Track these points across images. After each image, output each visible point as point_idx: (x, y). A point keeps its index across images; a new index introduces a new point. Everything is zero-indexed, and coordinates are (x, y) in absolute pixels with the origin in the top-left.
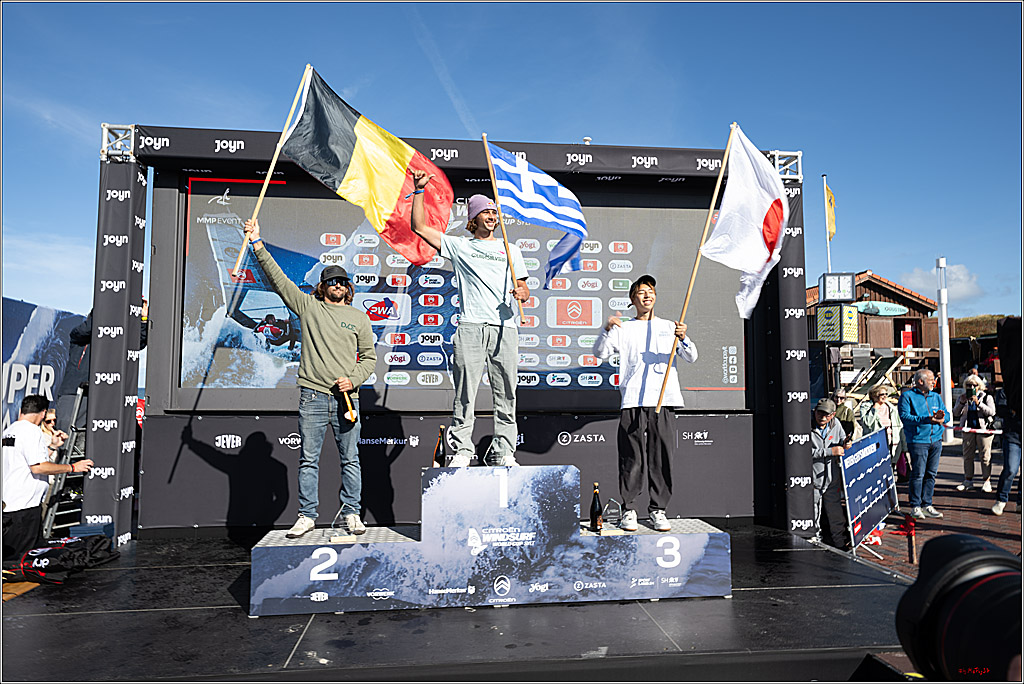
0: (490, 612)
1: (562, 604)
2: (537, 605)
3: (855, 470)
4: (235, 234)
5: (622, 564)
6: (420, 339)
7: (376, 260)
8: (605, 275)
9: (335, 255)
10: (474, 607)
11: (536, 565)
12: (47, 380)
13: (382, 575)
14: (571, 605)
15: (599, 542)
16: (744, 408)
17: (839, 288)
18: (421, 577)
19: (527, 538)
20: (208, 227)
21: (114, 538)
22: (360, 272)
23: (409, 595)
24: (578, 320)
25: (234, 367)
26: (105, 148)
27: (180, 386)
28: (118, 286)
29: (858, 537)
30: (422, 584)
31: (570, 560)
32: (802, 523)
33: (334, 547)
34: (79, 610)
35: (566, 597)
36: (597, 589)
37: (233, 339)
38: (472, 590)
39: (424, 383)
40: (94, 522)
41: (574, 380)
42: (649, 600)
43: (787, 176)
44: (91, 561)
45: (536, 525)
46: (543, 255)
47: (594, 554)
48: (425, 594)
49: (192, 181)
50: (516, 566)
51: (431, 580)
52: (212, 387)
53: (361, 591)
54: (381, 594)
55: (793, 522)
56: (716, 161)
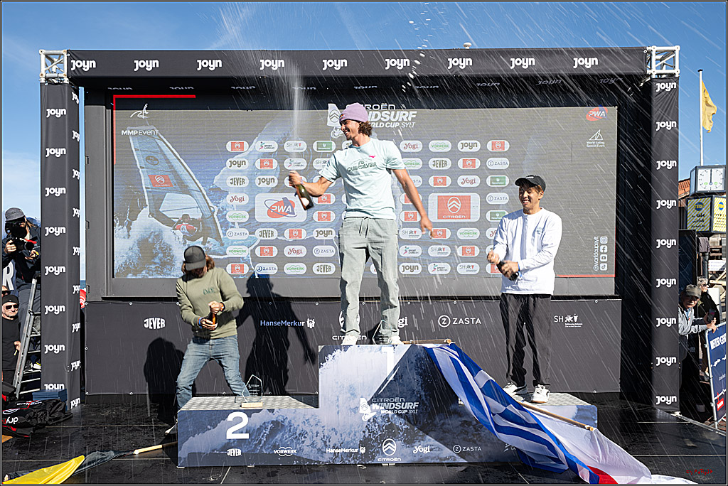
0: (379, 469)
1: (442, 464)
2: (421, 464)
3: (719, 352)
4: (154, 144)
6: (315, 234)
7: (275, 163)
8: (483, 172)
9: (239, 160)
10: (365, 465)
12: (8, 273)
14: (449, 465)
16: (613, 294)
17: (710, 181)
18: (319, 438)
20: (131, 138)
21: (67, 402)
22: (261, 175)
23: (308, 453)
24: (457, 214)
25: (157, 260)
26: (43, 72)
27: (113, 277)
28: (59, 191)
29: (720, 413)
30: (320, 444)
32: (666, 399)
33: (245, 411)
34: (45, 458)
35: (446, 459)
36: (473, 452)
37: (156, 236)
38: (363, 451)
39: (319, 273)
40: (50, 389)
41: (454, 269)
43: (664, 71)
44: (50, 420)
45: (419, 395)
46: (425, 155)
47: (471, 422)
48: (323, 453)
49: (116, 99)
50: (402, 431)
51: (327, 441)
52: (140, 277)
53: (268, 448)
54: (285, 452)
55: (658, 397)
56: (593, 59)
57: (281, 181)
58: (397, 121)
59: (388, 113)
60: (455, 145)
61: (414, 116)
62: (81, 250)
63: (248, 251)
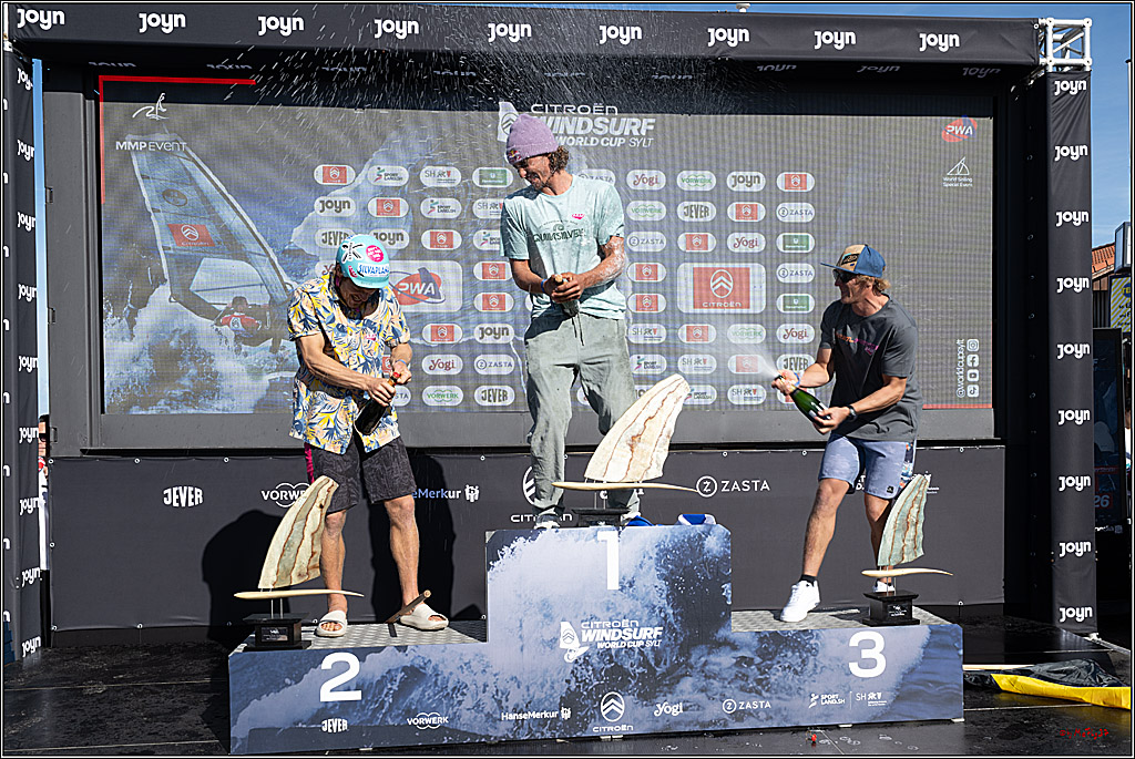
0: (595, 747)
1: (700, 734)
2: (666, 735)
4: (179, 168)
5: (796, 672)
7: (404, 207)
8: (771, 227)
9: (338, 199)
10: (571, 739)
11: (664, 675)
13: (430, 692)
14: (717, 734)
15: (761, 640)
16: (992, 437)
19: (650, 634)
22: (379, 227)
23: (470, 721)
24: (728, 300)
25: (186, 382)
27: (103, 412)
30: (490, 706)
31: (716, 668)
32: (1076, 612)
35: (710, 723)
36: (757, 711)
37: (183, 337)
38: (566, 714)
39: (486, 403)
41: (722, 395)
42: (837, 727)
43: (1067, 60)
45: (663, 615)
46: (671, 196)
47: (753, 659)
48: (495, 720)
49: (105, 83)
50: (633, 678)
51: (503, 700)
52: (154, 412)
53: (397, 716)
54: (428, 721)
55: (1062, 610)
56: (952, 37)
57: (415, 238)
58: (622, 135)
59: (607, 121)
60: (721, 180)
61: (651, 127)
62: (41, 363)
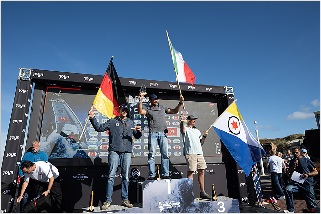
9: (96, 113)
16: (222, 162)
20: (52, 103)
24: (173, 134)
25: (58, 151)
26: (20, 76)
28: (19, 122)
32: (244, 198)
37: (59, 141)
41: (172, 154)
43: (230, 93)
49: (48, 88)
55: (242, 198)
56: (211, 88)
63: (97, 147)
